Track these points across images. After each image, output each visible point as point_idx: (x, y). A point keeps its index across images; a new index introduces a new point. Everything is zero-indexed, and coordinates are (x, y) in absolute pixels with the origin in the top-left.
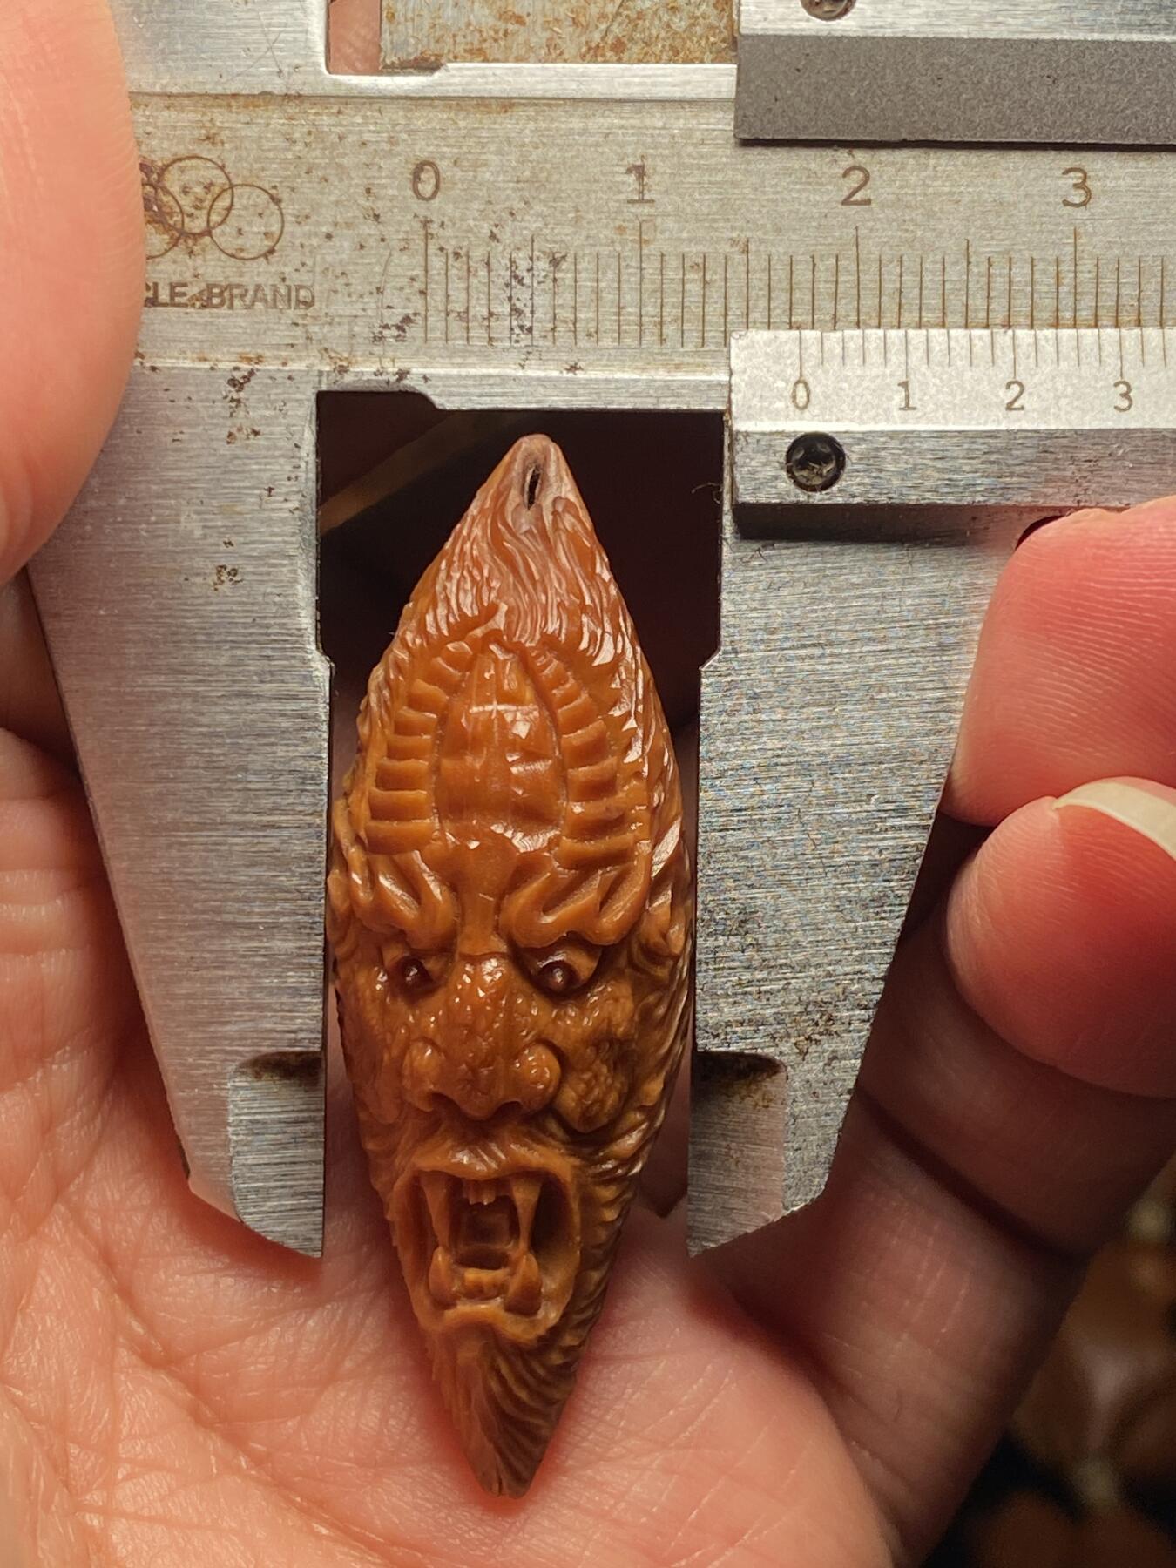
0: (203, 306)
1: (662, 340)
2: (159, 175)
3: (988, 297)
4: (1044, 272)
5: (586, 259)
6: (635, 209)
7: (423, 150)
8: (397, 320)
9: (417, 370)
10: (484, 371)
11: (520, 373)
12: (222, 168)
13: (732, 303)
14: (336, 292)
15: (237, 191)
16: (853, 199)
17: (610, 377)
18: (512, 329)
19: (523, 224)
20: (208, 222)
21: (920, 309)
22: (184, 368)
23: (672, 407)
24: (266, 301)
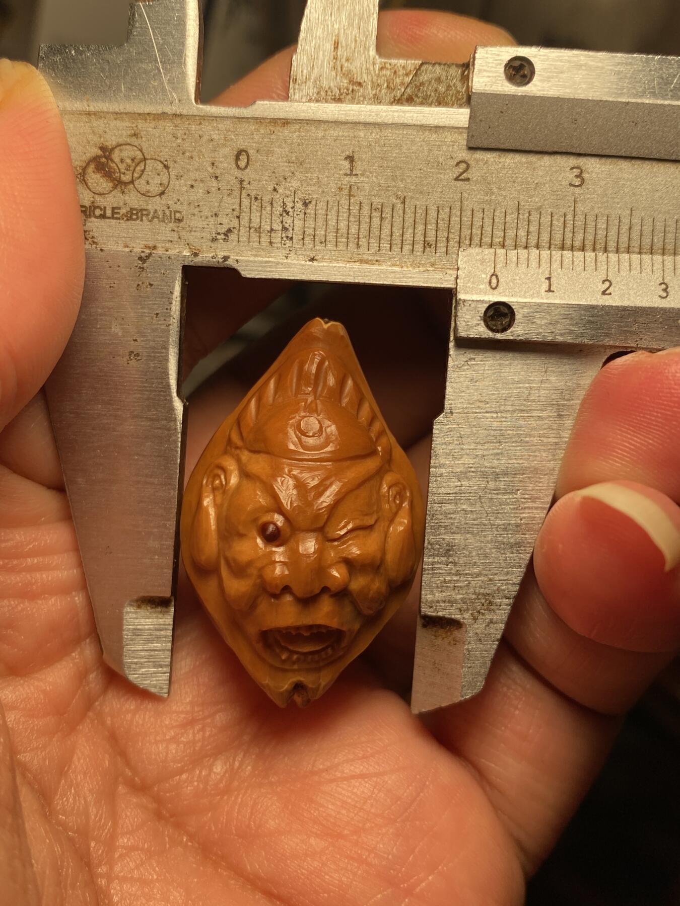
0: (128, 220)
1: (358, 246)
2: (109, 153)
3: (528, 232)
4: (558, 220)
5: (322, 203)
6: (347, 179)
7: (241, 143)
8: (223, 231)
9: (233, 257)
10: (267, 259)
11: (285, 261)
12: (141, 150)
13: (394, 229)
14: (194, 215)
15: (148, 162)
16: (460, 178)
17: (331, 265)
18: (282, 238)
19: (290, 184)
20: (133, 177)
21: (492, 237)
22: (117, 251)
23: (362, 281)
24: (157, 217)
